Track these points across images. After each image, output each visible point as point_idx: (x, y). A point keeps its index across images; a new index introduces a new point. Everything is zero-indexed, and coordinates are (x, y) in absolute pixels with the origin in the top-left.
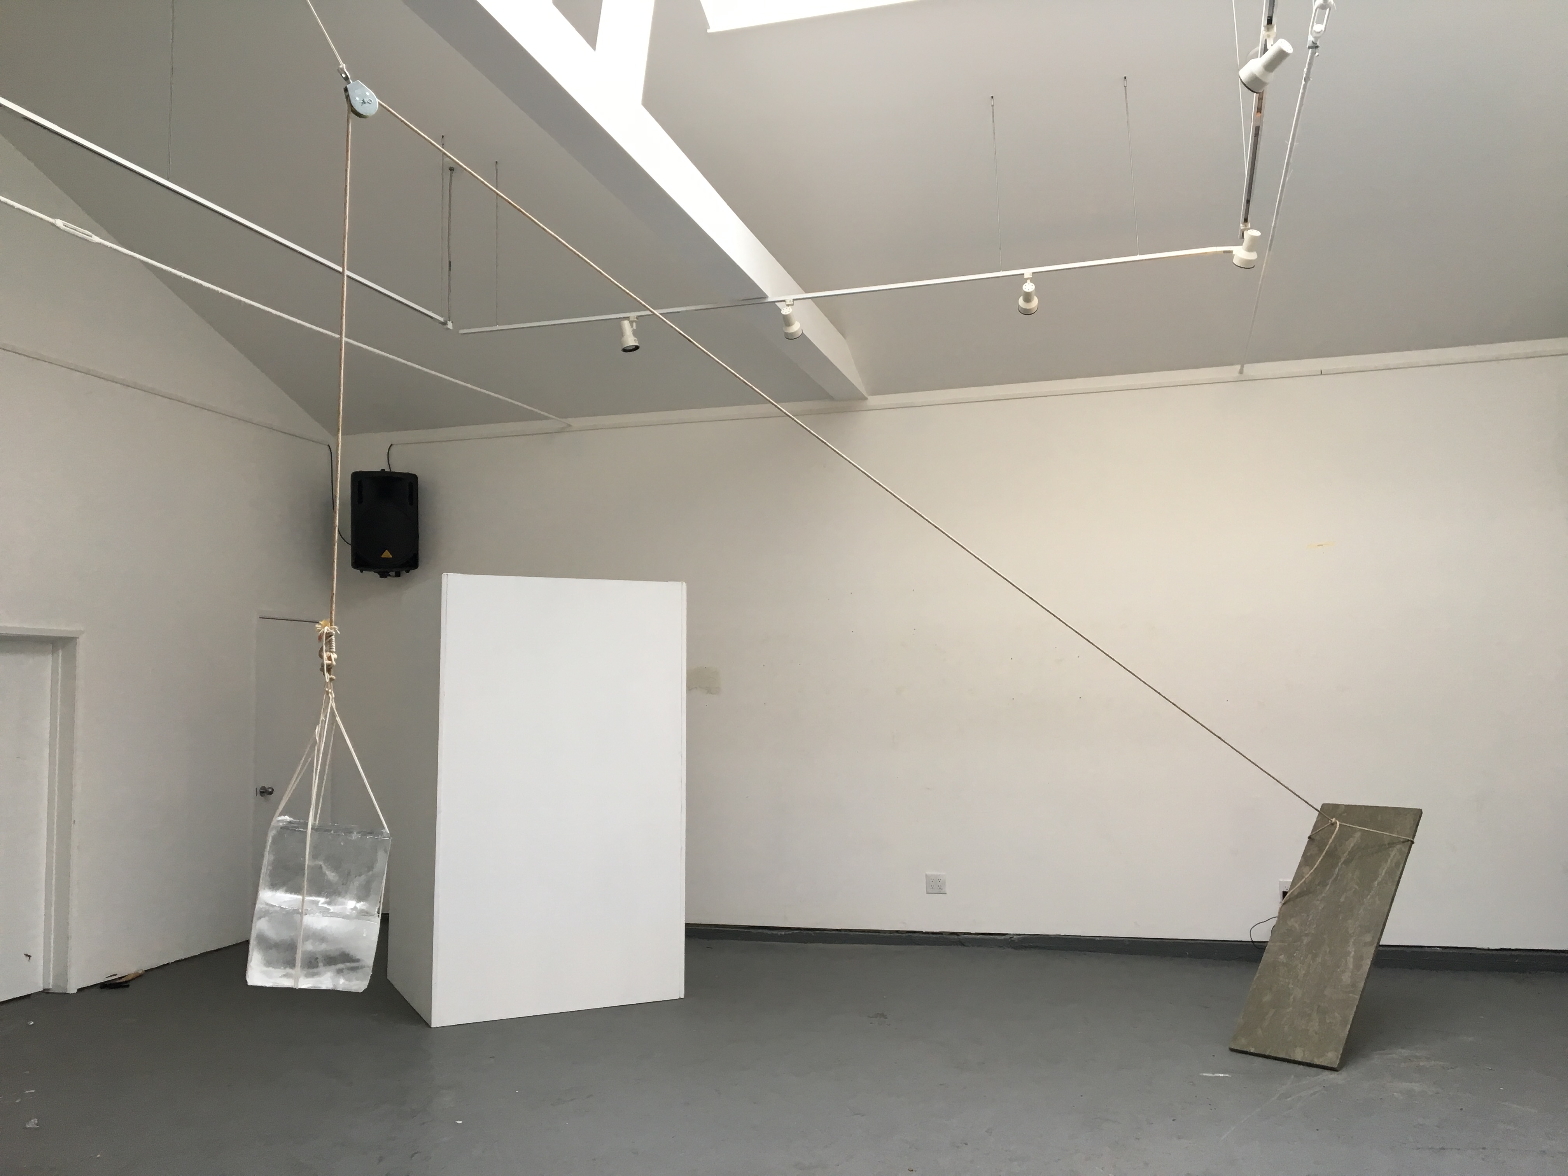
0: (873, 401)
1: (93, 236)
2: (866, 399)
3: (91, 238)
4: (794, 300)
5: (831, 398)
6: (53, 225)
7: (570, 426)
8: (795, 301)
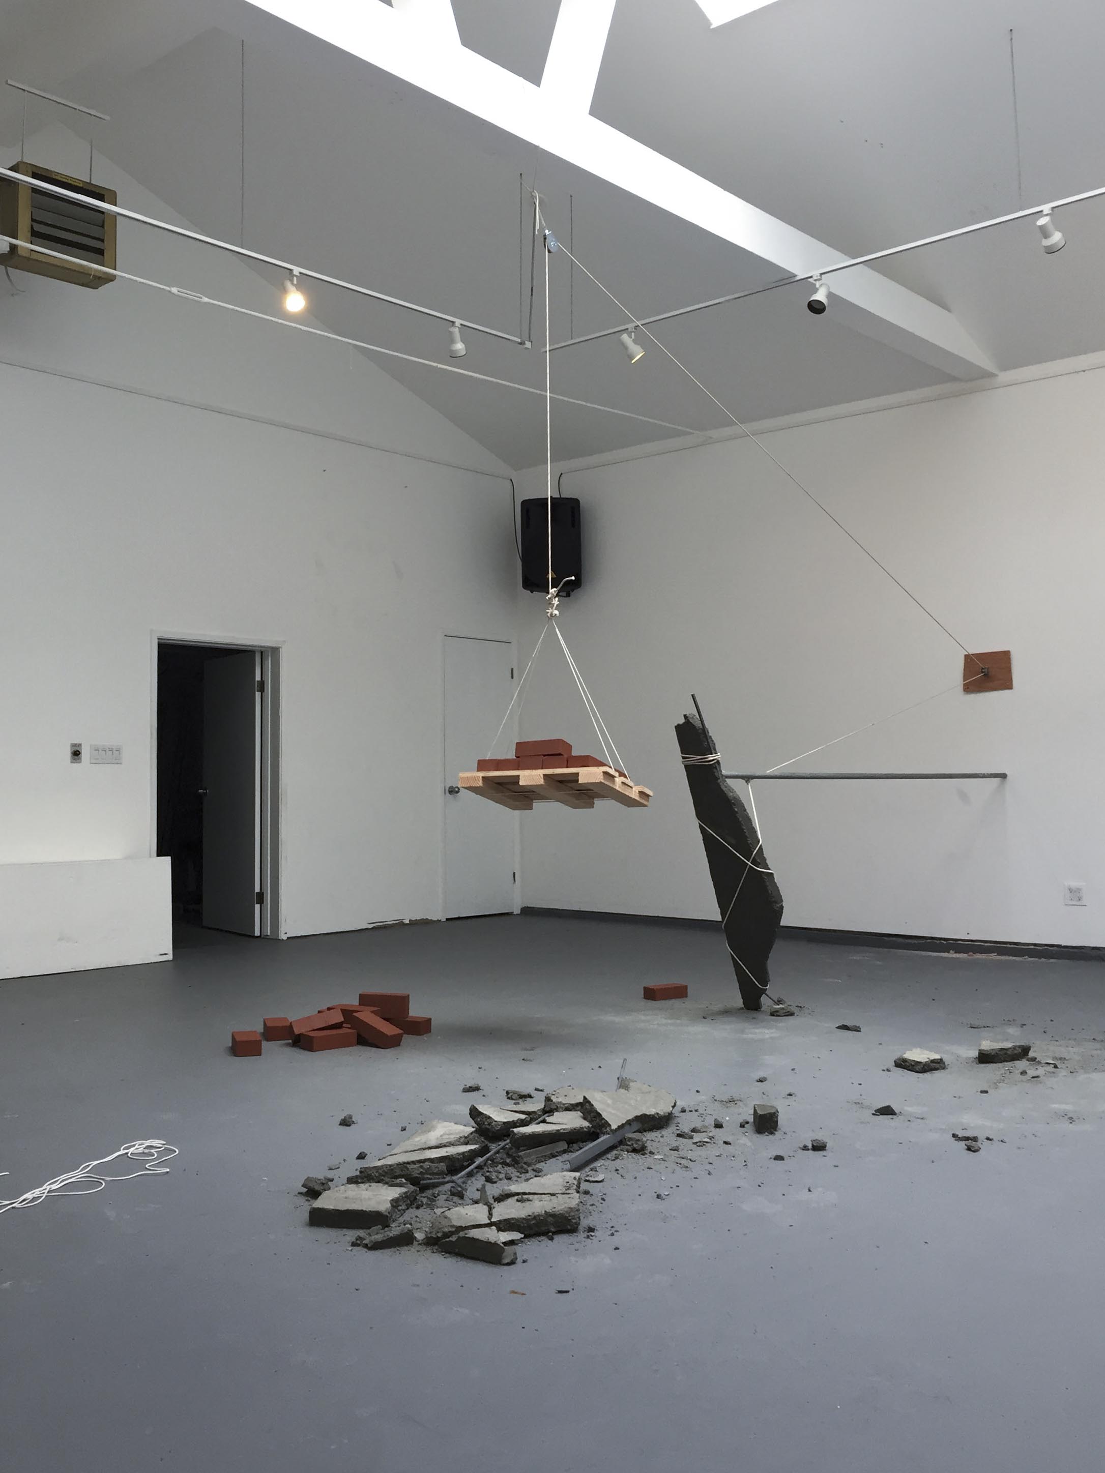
0: (1004, 377)
1: (204, 297)
2: (997, 375)
3: (201, 299)
4: (821, 274)
5: (954, 379)
6: (170, 292)
7: (711, 438)
8: (823, 276)
